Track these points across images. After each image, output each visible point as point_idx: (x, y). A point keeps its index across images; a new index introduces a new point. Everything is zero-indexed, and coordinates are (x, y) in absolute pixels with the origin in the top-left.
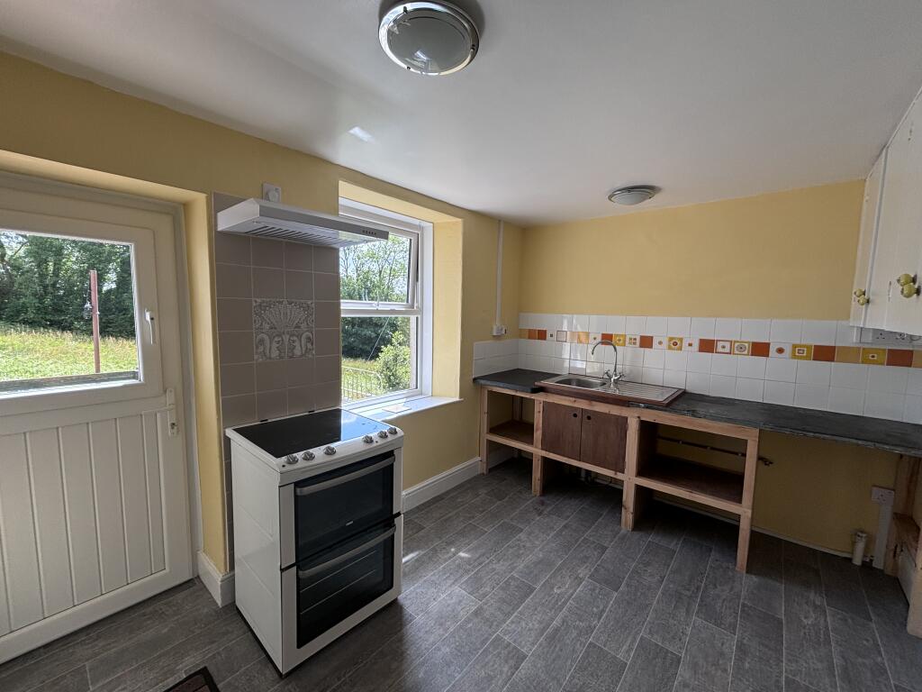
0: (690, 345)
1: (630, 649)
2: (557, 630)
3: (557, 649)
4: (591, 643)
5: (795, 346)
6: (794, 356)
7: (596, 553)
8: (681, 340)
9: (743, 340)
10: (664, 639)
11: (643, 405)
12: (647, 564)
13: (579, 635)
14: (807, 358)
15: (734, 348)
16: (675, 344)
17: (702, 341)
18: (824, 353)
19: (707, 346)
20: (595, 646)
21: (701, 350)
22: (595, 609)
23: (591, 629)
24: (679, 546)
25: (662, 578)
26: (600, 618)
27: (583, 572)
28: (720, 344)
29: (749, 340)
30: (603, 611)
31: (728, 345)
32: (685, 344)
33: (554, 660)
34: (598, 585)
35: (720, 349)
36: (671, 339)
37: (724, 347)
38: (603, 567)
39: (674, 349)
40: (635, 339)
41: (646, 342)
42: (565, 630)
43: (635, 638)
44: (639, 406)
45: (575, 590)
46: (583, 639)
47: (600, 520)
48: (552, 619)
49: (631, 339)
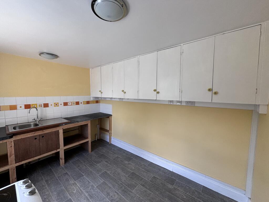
0: (61, 104)
1: (101, 179)
2: (89, 195)
3: (95, 196)
4: (96, 187)
5: (83, 102)
6: (84, 104)
7: (67, 176)
8: (58, 103)
9: (74, 101)
10: (100, 172)
11: (64, 124)
12: (79, 166)
13: (93, 189)
14: (86, 104)
15: (72, 104)
16: (56, 105)
17: (64, 103)
18: (88, 103)
19: (66, 104)
20: (98, 186)
21: (64, 105)
22: (87, 183)
23: (92, 186)
24: (77, 158)
25: (85, 165)
26: (90, 183)
27: (72, 182)
28: (69, 103)
29: (75, 101)
30: (88, 181)
31: (71, 103)
32: (59, 104)
33: (98, 198)
34: (79, 179)
35: (69, 104)
36: (55, 103)
37: (70, 104)
38: (73, 176)
39: (56, 106)
40: (41, 105)
41: (46, 105)
42: (90, 192)
43: (99, 177)
44: (63, 125)
45: (78, 186)
46: (95, 188)
47: (52, 170)
48: (85, 195)
49: (39, 105)
